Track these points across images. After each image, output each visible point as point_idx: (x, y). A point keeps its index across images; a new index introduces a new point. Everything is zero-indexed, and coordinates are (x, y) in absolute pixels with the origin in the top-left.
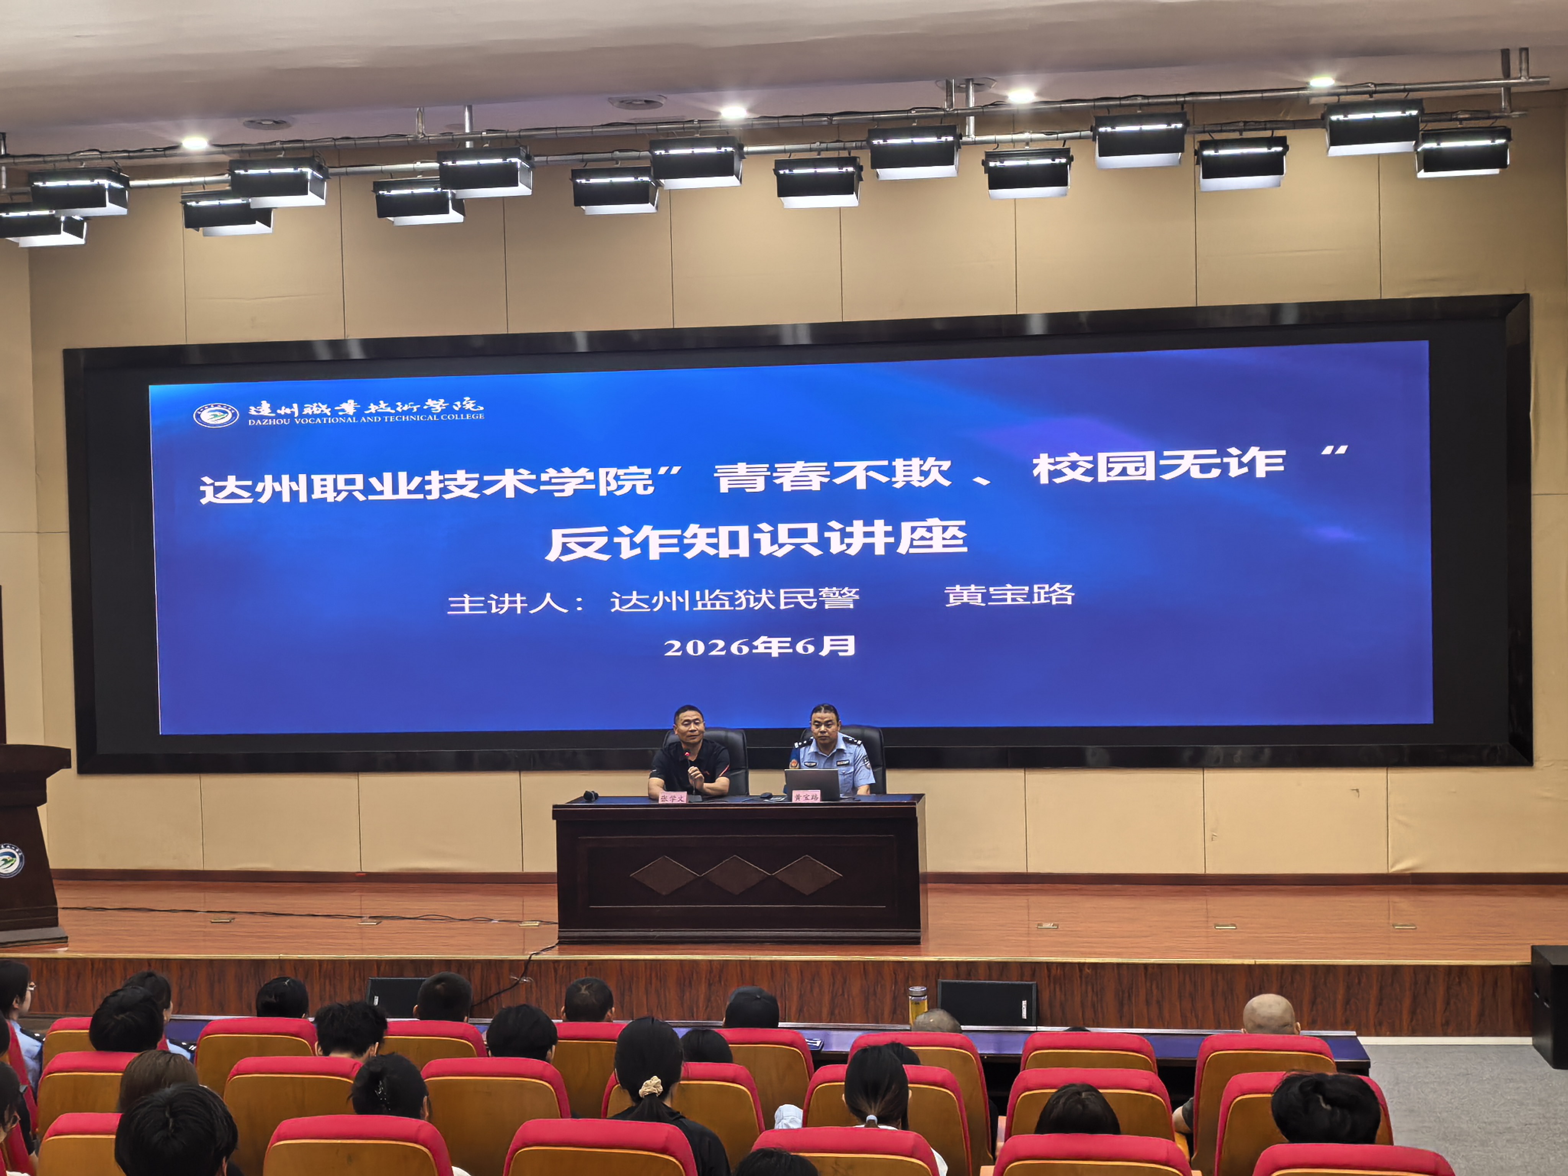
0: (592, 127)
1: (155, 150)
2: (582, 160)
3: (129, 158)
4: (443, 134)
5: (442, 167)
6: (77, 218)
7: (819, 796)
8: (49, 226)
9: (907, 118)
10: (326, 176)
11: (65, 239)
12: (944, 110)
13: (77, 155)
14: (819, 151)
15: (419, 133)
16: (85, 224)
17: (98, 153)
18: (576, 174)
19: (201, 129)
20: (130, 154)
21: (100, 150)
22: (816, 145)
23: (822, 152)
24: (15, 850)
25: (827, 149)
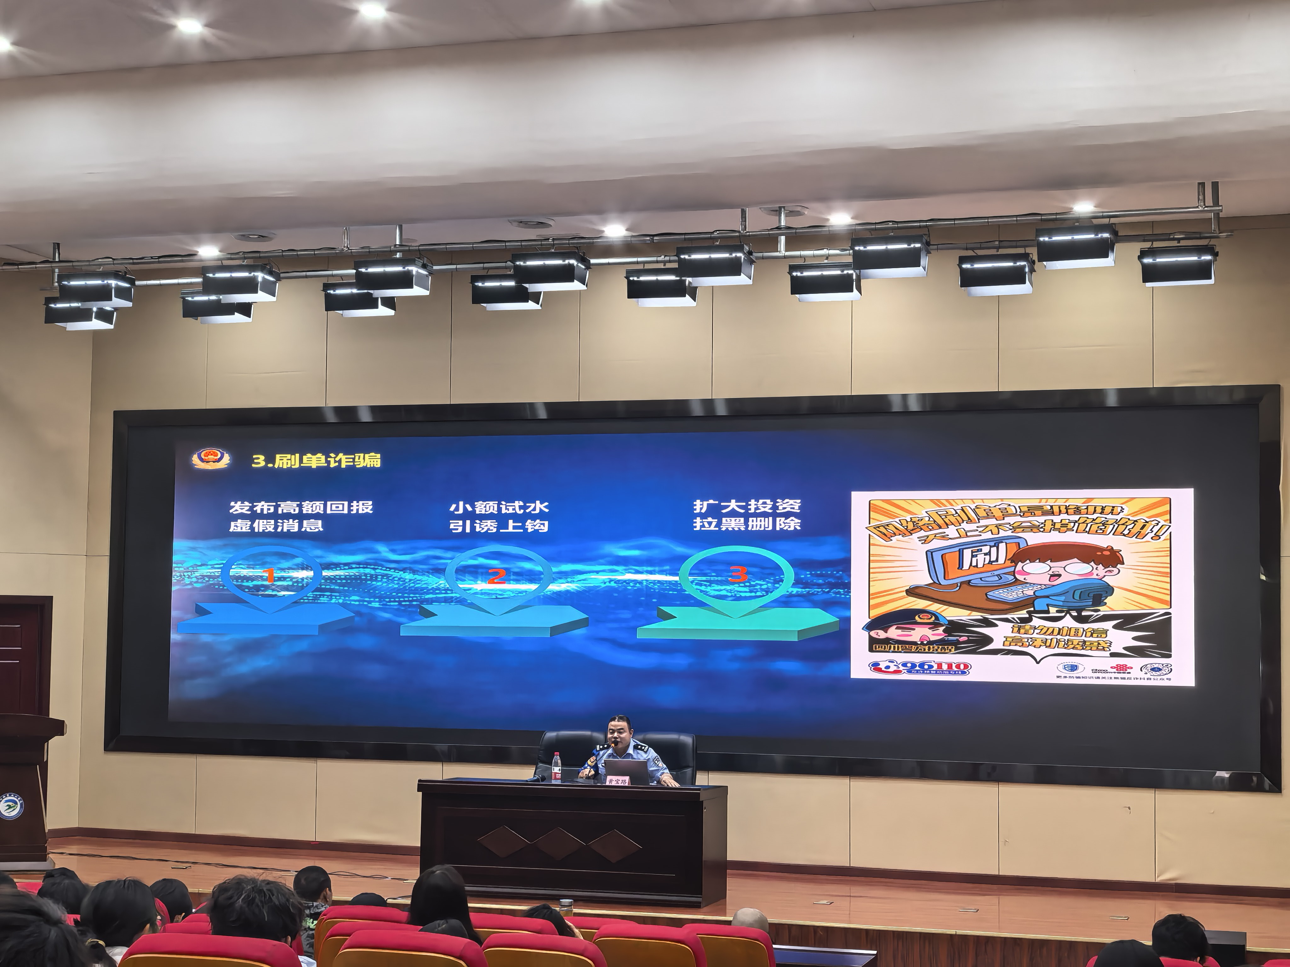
0: (473, 243)
1: (152, 258)
2: (484, 268)
3: (134, 264)
4: (363, 248)
5: (358, 274)
6: (108, 308)
7: (627, 781)
8: (85, 315)
9: (711, 238)
10: (279, 279)
11: (96, 324)
12: (739, 232)
13: (96, 261)
14: (665, 262)
15: (344, 247)
16: (115, 313)
17: (111, 260)
18: (475, 279)
19: (213, 241)
20: (134, 261)
21: (113, 258)
22: (662, 258)
23: (667, 264)
24: (17, 798)
25: (670, 261)
